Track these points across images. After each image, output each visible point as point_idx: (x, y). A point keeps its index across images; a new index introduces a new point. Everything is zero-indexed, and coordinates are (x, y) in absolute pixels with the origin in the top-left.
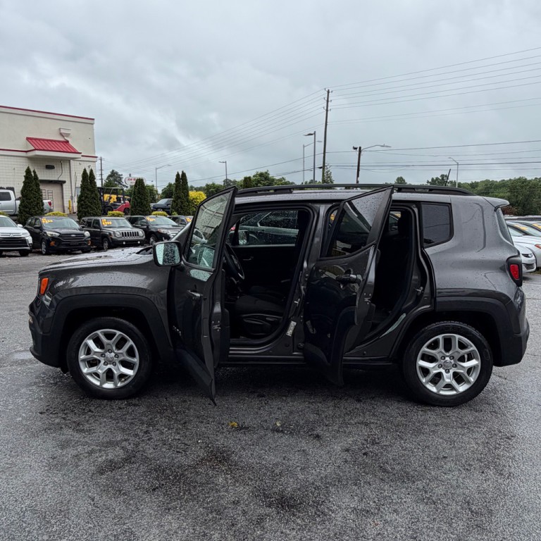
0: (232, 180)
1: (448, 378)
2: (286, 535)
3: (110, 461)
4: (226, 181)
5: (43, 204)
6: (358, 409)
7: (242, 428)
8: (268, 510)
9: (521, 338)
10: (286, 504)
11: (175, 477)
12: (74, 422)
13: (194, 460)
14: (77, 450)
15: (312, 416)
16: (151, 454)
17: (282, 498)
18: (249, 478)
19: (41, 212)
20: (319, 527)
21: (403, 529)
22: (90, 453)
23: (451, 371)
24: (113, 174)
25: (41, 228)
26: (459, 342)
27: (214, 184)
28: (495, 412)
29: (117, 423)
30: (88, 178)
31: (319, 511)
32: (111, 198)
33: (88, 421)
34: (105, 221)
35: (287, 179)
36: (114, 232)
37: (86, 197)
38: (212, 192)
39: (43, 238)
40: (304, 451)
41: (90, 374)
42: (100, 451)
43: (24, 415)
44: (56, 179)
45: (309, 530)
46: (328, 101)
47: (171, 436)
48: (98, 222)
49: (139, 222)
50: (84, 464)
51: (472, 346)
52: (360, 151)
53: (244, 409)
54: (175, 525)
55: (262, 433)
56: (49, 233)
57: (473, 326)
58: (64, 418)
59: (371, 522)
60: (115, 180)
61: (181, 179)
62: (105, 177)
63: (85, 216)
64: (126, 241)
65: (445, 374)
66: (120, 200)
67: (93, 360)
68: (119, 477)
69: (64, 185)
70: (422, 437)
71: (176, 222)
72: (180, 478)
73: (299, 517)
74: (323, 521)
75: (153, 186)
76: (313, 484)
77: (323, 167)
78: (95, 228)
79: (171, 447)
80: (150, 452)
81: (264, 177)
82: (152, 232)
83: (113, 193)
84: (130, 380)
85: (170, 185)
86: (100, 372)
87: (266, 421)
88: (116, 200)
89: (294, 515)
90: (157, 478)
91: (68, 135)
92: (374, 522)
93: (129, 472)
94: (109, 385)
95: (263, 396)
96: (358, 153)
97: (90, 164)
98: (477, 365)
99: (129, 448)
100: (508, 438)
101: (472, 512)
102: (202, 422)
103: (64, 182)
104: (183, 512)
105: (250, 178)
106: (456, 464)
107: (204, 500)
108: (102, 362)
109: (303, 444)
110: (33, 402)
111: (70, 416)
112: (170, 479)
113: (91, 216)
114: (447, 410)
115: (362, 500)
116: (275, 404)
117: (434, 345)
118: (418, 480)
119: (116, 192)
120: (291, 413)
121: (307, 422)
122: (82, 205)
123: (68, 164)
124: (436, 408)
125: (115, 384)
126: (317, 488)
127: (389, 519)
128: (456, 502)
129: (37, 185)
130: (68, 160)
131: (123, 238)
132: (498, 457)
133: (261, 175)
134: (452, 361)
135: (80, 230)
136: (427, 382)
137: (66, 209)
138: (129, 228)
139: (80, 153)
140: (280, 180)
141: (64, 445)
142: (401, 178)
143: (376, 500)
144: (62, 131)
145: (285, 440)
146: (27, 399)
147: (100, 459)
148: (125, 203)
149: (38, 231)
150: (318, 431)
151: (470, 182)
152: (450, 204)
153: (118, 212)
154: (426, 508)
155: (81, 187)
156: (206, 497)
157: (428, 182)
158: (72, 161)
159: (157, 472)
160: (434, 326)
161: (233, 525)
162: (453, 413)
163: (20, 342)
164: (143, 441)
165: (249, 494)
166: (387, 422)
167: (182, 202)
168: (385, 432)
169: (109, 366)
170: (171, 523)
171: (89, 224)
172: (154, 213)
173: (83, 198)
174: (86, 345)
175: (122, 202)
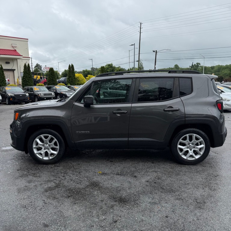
0: (95, 68)
1: (191, 153)
2: (122, 211)
3: (50, 187)
4: (93, 69)
5: (5, 81)
6: (152, 166)
7: (103, 174)
8: (115, 203)
9: (222, 135)
10: (122, 201)
11: (77, 192)
12: (33, 173)
13: (84, 186)
14: (35, 183)
15: (133, 169)
16: (66, 184)
17: (121, 199)
18: (107, 192)
19: (5, 84)
20: (135, 208)
21: (169, 209)
22: (41, 184)
23: (193, 150)
24: (37, 66)
25: (5, 92)
26: (195, 137)
27: (86, 70)
28: (211, 167)
29: (51, 173)
30: (27, 68)
31: (135, 203)
32: (37, 77)
33: (38, 173)
34: (36, 88)
35: (121, 67)
36: (40, 94)
37: (26, 77)
38: (86, 74)
39: (6, 97)
40: (129, 182)
41: (38, 154)
42: (45, 184)
43: (11, 171)
44: (11, 68)
45: (132, 210)
46: (141, 28)
47: (74, 177)
48: (32, 89)
49: (52, 89)
50: (39, 188)
51: (201, 139)
52: (156, 53)
53: (104, 166)
54: (78, 209)
55: (112, 175)
56: (9, 94)
57: (201, 130)
58: (28, 172)
59: (157, 207)
60: (38, 68)
61: (71, 68)
62: (33, 67)
63: (26, 86)
64: (46, 98)
65: (190, 151)
66: (42, 78)
67: (39, 148)
68: (54, 193)
69: (15, 72)
70: (179, 176)
71: (70, 89)
72: (79, 193)
73: (127, 205)
74: (137, 207)
75: (57, 71)
76: (133, 194)
77: (138, 61)
78: (31, 91)
79: (74, 181)
80: (66, 183)
81: (110, 66)
82: (59, 93)
83: (38, 75)
84: (55, 156)
85: (65, 71)
86: (42, 152)
87: (114, 171)
88: (40, 78)
89: (125, 205)
90: (70, 193)
91: (16, 47)
92: (157, 206)
93: (58, 191)
94: (46, 158)
95: (112, 161)
96: (155, 53)
97: (26, 61)
98: (204, 147)
99: (57, 182)
100: (216, 176)
101: (197, 203)
102: (87, 172)
103: (15, 70)
104: (81, 204)
105: (104, 67)
106: (193, 186)
107: (89, 200)
108: (43, 148)
109: (129, 179)
110: (13, 166)
111: (30, 171)
112: (75, 193)
113: (28, 86)
114: (191, 166)
115: (153, 199)
116: (117, 164)
117: (185, 139)
118: (176, 192)
119: (39, 74)
120: (124, 168)
121: (131, 171)
122: (24, 81)
123: (16, 61)
124: (186, 166)
125: (49, 158)
126: (135, 195)
127: (164, 206)
128: (191, 199)
129: (3, 72)
130: (16, 59)
131: (45, 96)
132: (211, 183)
133: (109, 65)
134: (193, 145)
135: (24, 92)
136: (182, 155)
137: (16, 83)
138: (47, 91)
139: (22, 56)
140: (118, 68)
141: (30, 182)
142: (177, 65)
143: (159, 199)
144: (13, 45)
145: (121, 178)
146: (11, 165)
147: (45, 187)
148: (44, 79)
149: (4, 93)
150: (136, 174)
151: (210, 66)
152: (192, 78)
153: (41, 84)
154: (179, 202)
155: (24, 72)
156: (90, 199)
157: (190, 67)
158: (18, 60)
159: (69, 191)
160: (185, 130)
161: (101, 208)
162: (193, 168)
163: (3, 142)
164: (62, 179)
165: (107, 198)
166: (165, 171)
167: (72, 79)
168: (164, 175)
169: (46, 150)
170: (76, 208)
171: (28, 90)
172: (59, 84)
173: (25, 78)
174: (36, 141)
175: (43, 79)
